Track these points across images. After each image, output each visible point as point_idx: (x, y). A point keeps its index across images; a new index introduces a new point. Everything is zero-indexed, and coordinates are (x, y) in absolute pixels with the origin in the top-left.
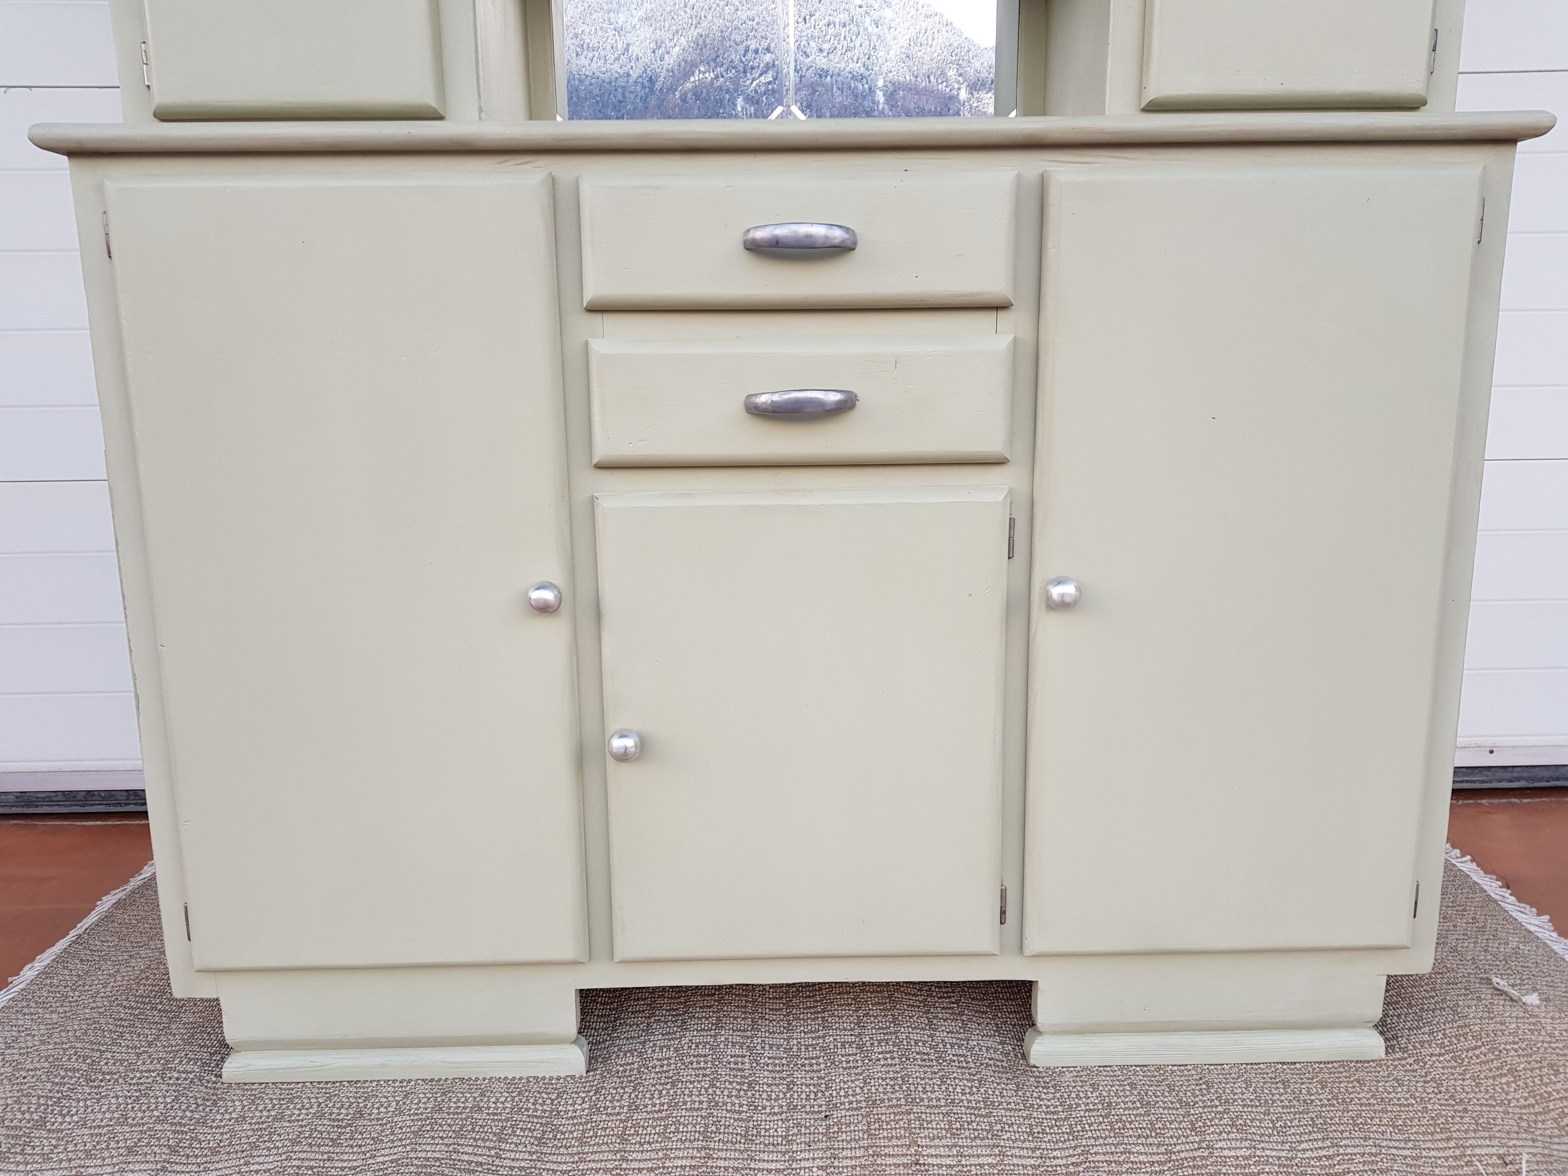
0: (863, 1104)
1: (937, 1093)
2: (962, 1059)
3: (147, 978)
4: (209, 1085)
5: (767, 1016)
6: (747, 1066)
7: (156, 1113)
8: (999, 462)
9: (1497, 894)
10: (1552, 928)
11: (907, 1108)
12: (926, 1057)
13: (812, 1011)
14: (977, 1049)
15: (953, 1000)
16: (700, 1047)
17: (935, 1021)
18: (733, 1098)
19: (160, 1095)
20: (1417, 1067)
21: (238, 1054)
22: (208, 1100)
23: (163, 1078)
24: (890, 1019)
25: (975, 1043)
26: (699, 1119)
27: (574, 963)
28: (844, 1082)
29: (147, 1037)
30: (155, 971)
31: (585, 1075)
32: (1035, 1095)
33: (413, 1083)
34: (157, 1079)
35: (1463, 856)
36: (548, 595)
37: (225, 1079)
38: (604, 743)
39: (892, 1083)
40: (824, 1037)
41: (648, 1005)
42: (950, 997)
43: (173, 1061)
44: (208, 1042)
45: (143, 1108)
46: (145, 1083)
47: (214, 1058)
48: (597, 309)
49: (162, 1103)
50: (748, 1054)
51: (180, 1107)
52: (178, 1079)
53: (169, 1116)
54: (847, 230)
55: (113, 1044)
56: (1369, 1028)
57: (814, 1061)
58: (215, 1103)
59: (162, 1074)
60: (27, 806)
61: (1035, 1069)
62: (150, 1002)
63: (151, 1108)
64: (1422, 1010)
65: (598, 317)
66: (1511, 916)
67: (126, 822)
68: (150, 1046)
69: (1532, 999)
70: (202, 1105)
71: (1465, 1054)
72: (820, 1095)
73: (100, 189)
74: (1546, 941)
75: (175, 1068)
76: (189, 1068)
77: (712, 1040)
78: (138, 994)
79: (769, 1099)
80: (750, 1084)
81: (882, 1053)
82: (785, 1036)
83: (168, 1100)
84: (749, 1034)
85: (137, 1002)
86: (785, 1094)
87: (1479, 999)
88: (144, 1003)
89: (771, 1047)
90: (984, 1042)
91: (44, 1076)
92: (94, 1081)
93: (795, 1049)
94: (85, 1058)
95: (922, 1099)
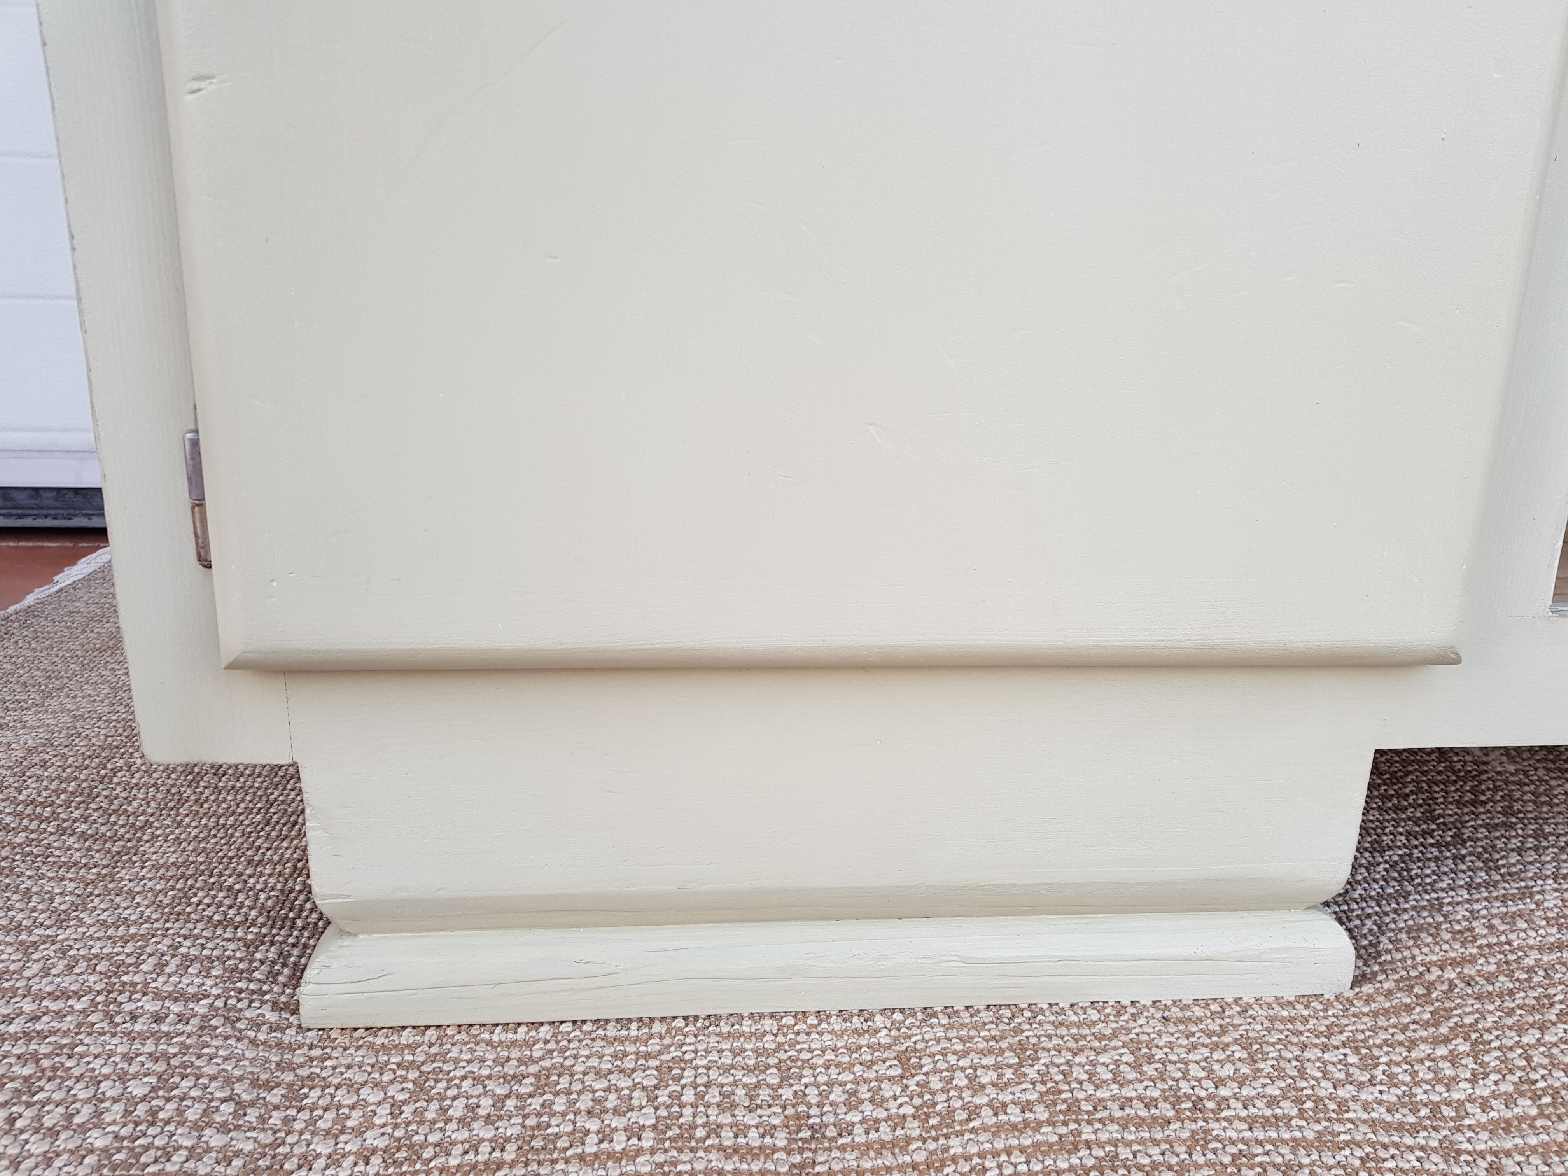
3: (44, 764)
4: (262, 1037)
7: (98, 1140)
19: (106, 1071)
21: (347, 941)
22: (269, 1086)
23: (109, 1017)
29: (52, 900)
30: (66, 750)
34: (92, 1018)
37: (309, 1013)
43: (137, 965)
44: (231, 912)
45: (48, 1122)
46: (53, 1033)
47: (258, 956)
49: (115, 1100)
51: (180, 1112)
52: (158, 1019)
53: (147, 1148)
58: (293, 1096)
59: (107, 1003)
62: (55, 816)
63: (77, 1120)
68: (61, 922)
70: (252, 1104)
75: (146, 984)
76: (190, 982)
78: (21, 798)
83: (137, 1089)
85: (21, 816)
88: (40, 819)
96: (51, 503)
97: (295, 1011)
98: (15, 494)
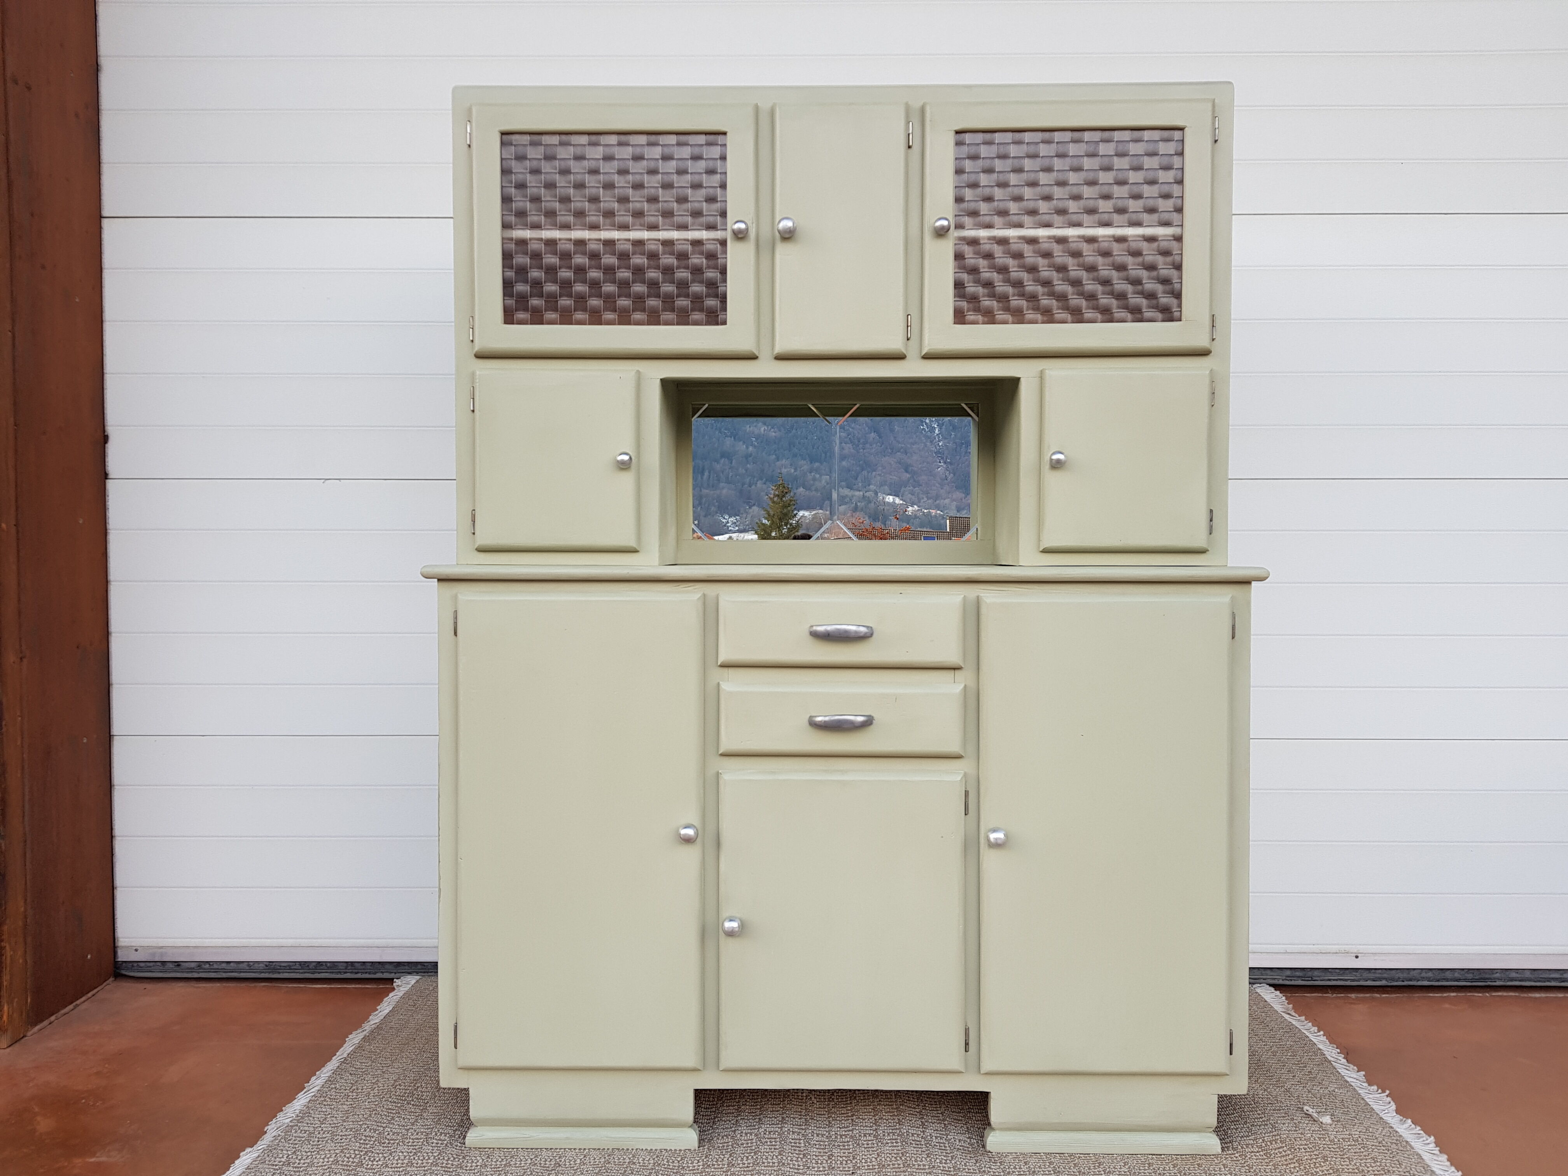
0: (877, 1167)
1: (924, 1162)
2: (942, 1145)
3: (400, 1085)
4: (459, 1148)
5: (815, 1118)
6: (803, 1145)
7: (430, 1161)
8: (958, 757)
9: (1333, 1057)
10: (1365, 1081)
11: (904, 1169)
12: (918, 1143)
13: (845, 1115)
14: (953, 1140)
15: (939, 1112)
16: (772, 1133)
17: (926, 1124)
18: (794, 1162)
19: (429, 1151)
20: (1240, 1159)
21: (475, 1128)
22: (459, 1156)
23: (427, 1143)
24: (896, 1121)
25: (952, 1137)
26: (773, 1172)
27: (695, 1070)
28: (865, 1155)
29: (410, 1120)
31: (697, 1149)
32: (987, 1166)
33: (587, 1150)
34: (424, 1143)
35: (1319, 1031)
36: (690, 832)
37: (467, 1143)
38: (719, 924)
39: (895, 1156)
40: (852, 1130)
41: (736, 1109)
42: (938, 1110)
43: (431, 1134)
44: (450, 1124)
46: (417, 1145)
47: (456, 1133)
48: (725, 666)
50: (803, 1138)
54: (867, 627)
55: (389, 1123)
56: (1211, 1132)
57: (846, 1144)
58: (464, 1158)
60: (273, 972)
61: (990, 1154)
62: (406, 1099)
64: (1252, 1125)
65: (726, 670)
66: (1338, 1071)
67: (345, 986)
68: (413, 1124)
69: (1327, 1119)
70: (456, 1158)
71: (1273, 1151)
72: (849, 1162)
73: (455, 598)
74: (1356, 1088)
75: (434, 1138)
76: (442, 1137)
77: (779, 1130)
78: (397, 1094)
79: (817, 1163)
80: (804, 1155)
81: (890, 1139)
82: (827, 1129)
83: (435, 1154)
84: (804, 1127)
86: (827, 1161)
87: (1293, 1119)
88: (403, 1100)
89: (818, 1135)
90: (958, 1137)
91: (353, 1139)
92: (384, 1143)
93: (833, 1137)
94: (375, 1130)
95: (914, 1165)
96: (369, 967)
97: (464, 1144)
98: (356, 964)
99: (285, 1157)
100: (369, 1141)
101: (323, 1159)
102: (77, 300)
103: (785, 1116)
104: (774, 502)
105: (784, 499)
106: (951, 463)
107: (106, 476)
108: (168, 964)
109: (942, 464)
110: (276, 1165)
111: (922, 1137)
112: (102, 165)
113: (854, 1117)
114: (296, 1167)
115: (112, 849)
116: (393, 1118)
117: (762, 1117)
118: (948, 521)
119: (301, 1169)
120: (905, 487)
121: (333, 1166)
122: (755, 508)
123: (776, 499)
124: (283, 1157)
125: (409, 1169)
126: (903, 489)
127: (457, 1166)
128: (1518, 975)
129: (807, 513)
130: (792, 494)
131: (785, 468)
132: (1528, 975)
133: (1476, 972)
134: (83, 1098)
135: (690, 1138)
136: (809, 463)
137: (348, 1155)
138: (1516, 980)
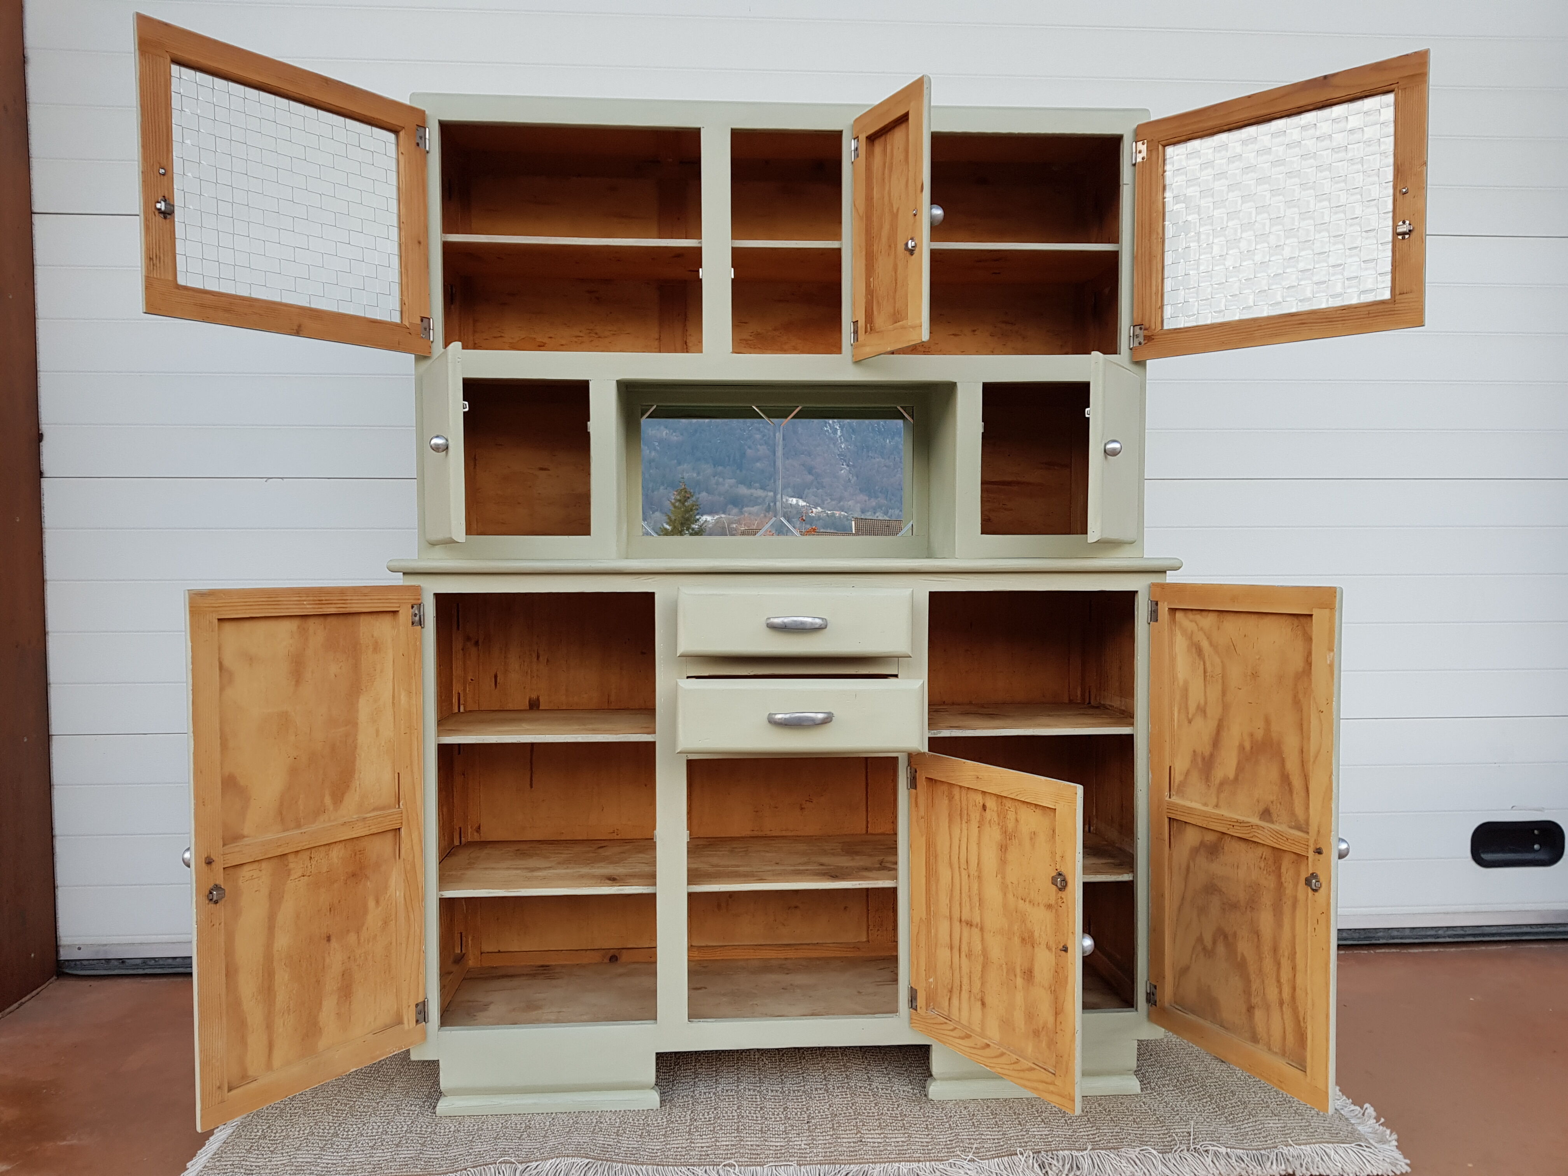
0: (829, 1116)
1: (873, 1110)
2: (888, 1095)
6: (759, 1100)
7: (404, 1129)
11: (855, 1117)
12: (866, 1094)
14: (897, 1091)
15: (884, 1067)
16: (729, 1091)
17: (872, 1078)
18: (752, 1114)
20: (1158, 1097)
21: (446, 1097)
24: (844, 1076)
25: (896, 1088)
26: (733, 1124)
28: (818, 1106)
31: (660, 1108)
32: (931, 1111)
33: (554, 1114)
37: (438, 1114)
39: (846, 1106)
40: (804, 1086)
41: (693, 1072)
42: (882, 1065)
48: (684, 657)
50: (759, 1094)
54: (823, 619)
55: (359, 1098)
56: (1131, 1075)
57: (799, 1097)
58: (436, 1125)
61: (932, 1101)
64: (1168, 1068)
68: (382, 1098)
71: (1187, 1089)
72: (803, 1112)
76: (413, 1108)
77: (736, 1088)
79: (773, 1114)
80: (761, 1108)
81: (840, 1092)
82: (780, 1086)
86: (782, 1112)
89: (772, 1091)
90: (901, 1087)
91: (325, 1113)
92: (356, 1115)
93: (787, 1092)
94: (346, 1105)
95: (864, 1113)
97: (435, 1113)
99: (260, 1131)
100: (342, 1114)
101: (299, 1131)
102: (11, 297)
103: (740, 1075)
104: (675, 507)
105: (686, 504)
106: (853, 466)
107: (41, 474)
108: (113, 961)
109: (845, 466)
110: (253, 1139)
111: (869, 1089)
112: (31, 159)
113: (805, 1075)
114: (272, 1140)
115: (53, 849)
116: (362, 1093)
117: (718, 1077)
118: (853, 523)
119: (278, 1142)
120: (809, 489)
121: (309, 1138)
122: (658, 514)
123: (677, 504)
124: (258, 1131)
125: (384, 1137)
126: (806, 491)
127: (430, 1133)
128: (1399, 934)
129: (709, 518)
130: (694, 499)
131: (687, 472)
132: (1407, 933)
133: (1362, 932)
134: (44, 1088)
135: (653, 1098)
136: (712, 466)
137: (322, 1127)
138: (1397, 938)
